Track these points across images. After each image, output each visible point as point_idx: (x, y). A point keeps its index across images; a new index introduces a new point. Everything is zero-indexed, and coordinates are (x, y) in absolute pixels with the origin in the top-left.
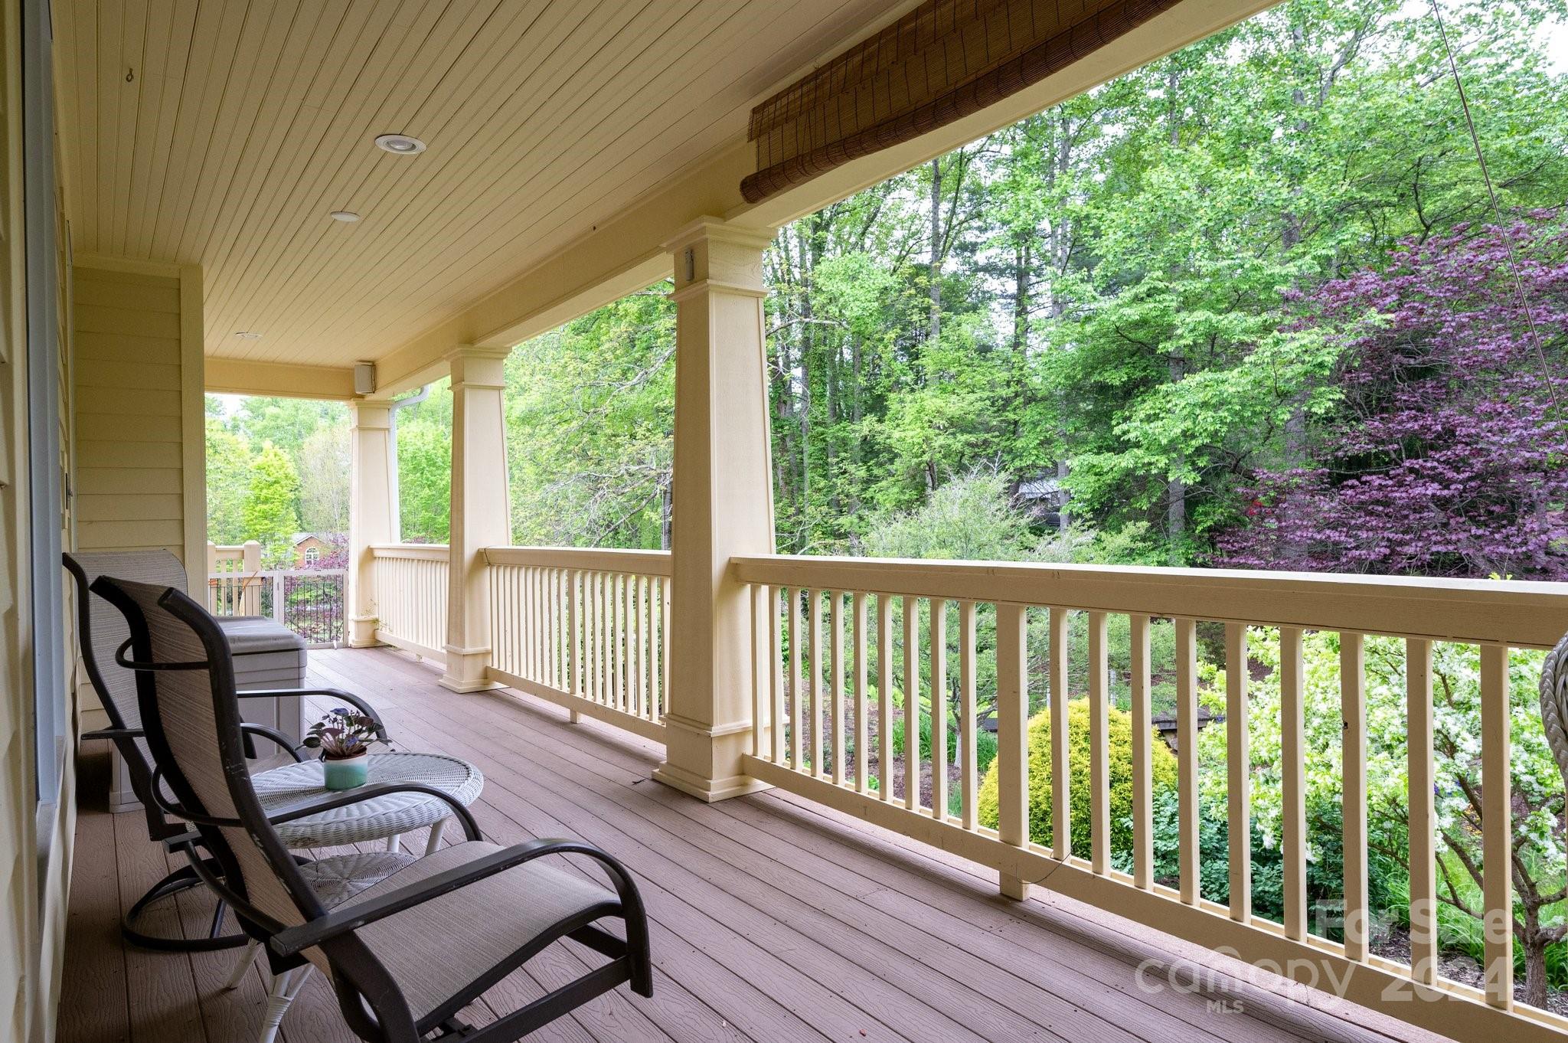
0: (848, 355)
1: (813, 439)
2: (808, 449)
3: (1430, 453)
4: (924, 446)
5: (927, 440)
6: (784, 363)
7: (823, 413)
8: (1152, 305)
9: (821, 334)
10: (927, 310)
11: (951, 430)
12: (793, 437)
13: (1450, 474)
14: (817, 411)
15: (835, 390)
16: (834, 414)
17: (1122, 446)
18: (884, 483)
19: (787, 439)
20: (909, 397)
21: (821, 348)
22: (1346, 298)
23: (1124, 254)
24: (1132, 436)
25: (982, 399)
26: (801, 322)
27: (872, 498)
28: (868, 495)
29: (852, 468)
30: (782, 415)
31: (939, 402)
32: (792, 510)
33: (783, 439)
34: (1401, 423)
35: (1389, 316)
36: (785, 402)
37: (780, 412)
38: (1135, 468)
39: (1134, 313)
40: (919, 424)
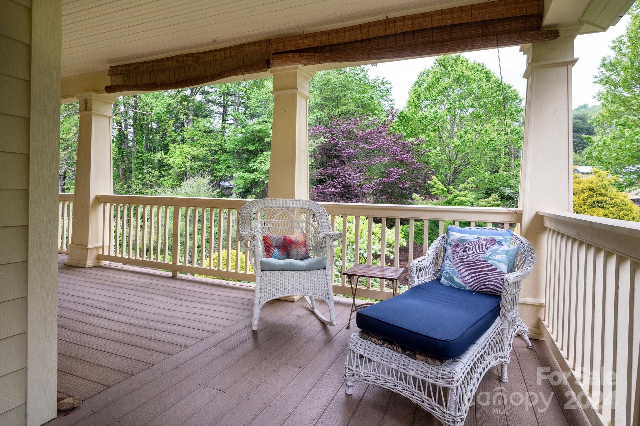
0: (154, 125)
1: (137, 158)
2: (134, 162)
3: (334, 180)
4: (183, 165)
5: (184, 163)
6: (125, 126)
7: (142, 148)
8: (263, 126)
9: (142, 117)
10: (187, 115)
11: (193, 160)
12: (128, 156)
13: (338, 186)
14: (139, 148)
15: (148, 139)
16: (147, 149)
17: (252, 171)
18: (166, 178)
19: (125, 157)
20: (178, 146)
21: (142, 122)
22: (316, 133)
23: (256, 107)
24: (255, 168)
25: (205, 150)
26: (133, 111)
27: (161, 183)
28: (159, 182)
29: (153, 171)
30: (123, 147)
31: (190, 150)
32: (126, 186)
33: (123, 157)
34: (328, 170)
35: (326, 140)
36: (124, 142)
37: (121, 145)
38: (255, 178)
39: (257, 127)
40: (181, 157)
